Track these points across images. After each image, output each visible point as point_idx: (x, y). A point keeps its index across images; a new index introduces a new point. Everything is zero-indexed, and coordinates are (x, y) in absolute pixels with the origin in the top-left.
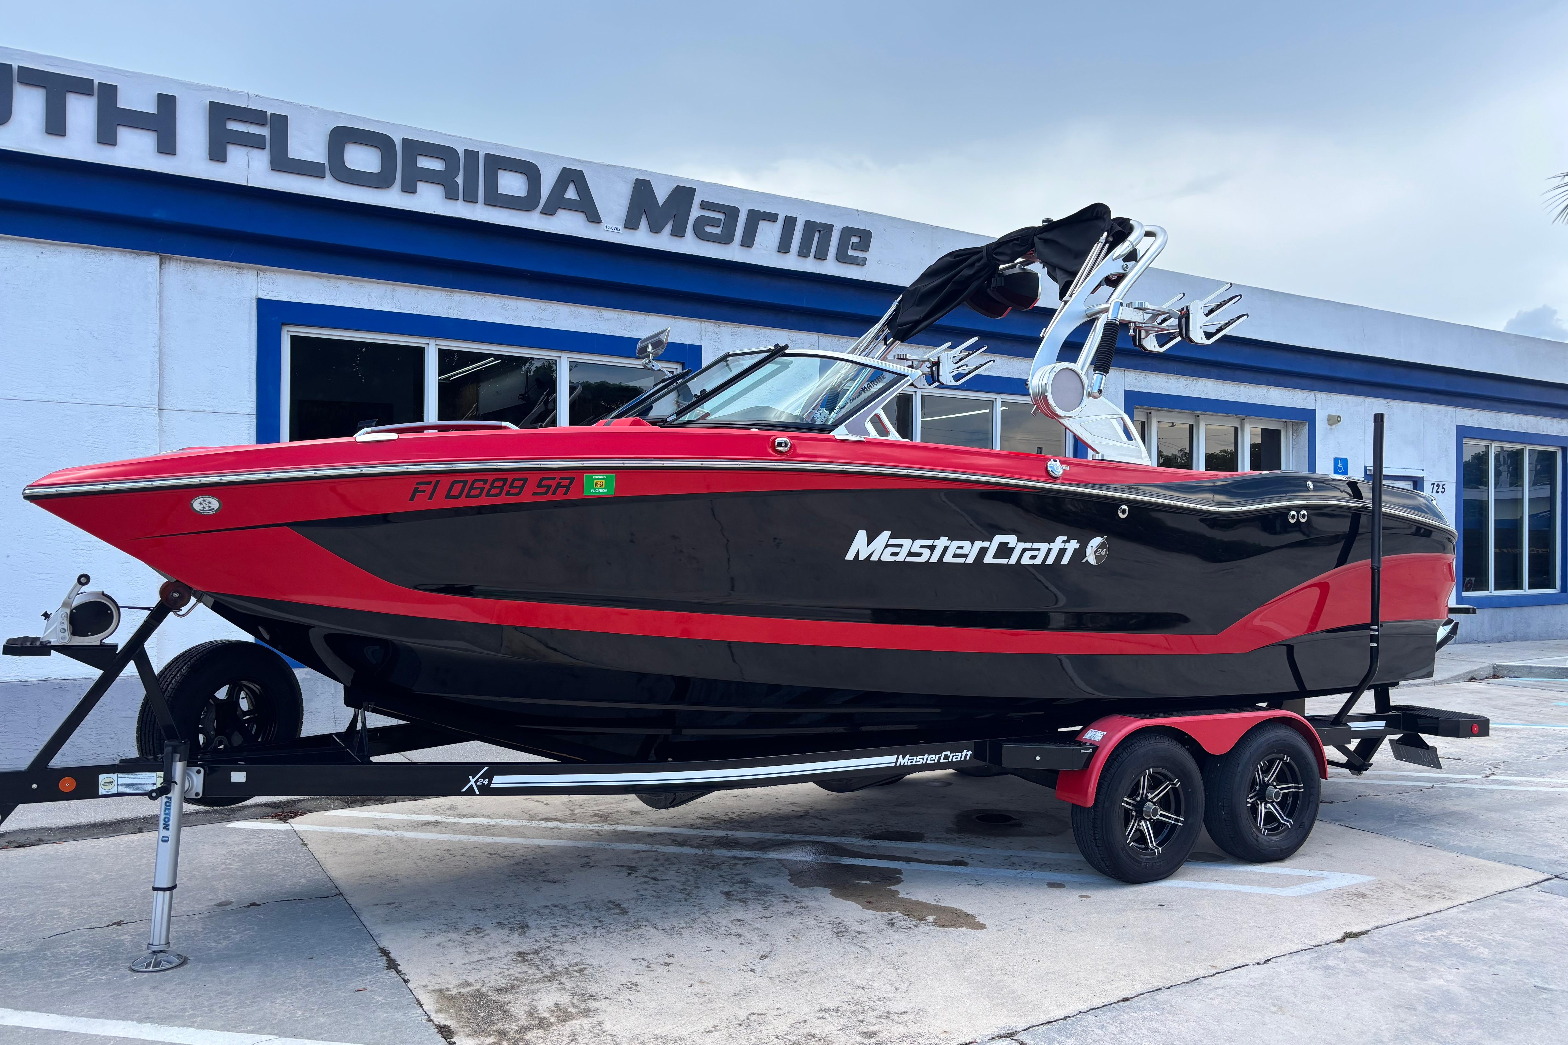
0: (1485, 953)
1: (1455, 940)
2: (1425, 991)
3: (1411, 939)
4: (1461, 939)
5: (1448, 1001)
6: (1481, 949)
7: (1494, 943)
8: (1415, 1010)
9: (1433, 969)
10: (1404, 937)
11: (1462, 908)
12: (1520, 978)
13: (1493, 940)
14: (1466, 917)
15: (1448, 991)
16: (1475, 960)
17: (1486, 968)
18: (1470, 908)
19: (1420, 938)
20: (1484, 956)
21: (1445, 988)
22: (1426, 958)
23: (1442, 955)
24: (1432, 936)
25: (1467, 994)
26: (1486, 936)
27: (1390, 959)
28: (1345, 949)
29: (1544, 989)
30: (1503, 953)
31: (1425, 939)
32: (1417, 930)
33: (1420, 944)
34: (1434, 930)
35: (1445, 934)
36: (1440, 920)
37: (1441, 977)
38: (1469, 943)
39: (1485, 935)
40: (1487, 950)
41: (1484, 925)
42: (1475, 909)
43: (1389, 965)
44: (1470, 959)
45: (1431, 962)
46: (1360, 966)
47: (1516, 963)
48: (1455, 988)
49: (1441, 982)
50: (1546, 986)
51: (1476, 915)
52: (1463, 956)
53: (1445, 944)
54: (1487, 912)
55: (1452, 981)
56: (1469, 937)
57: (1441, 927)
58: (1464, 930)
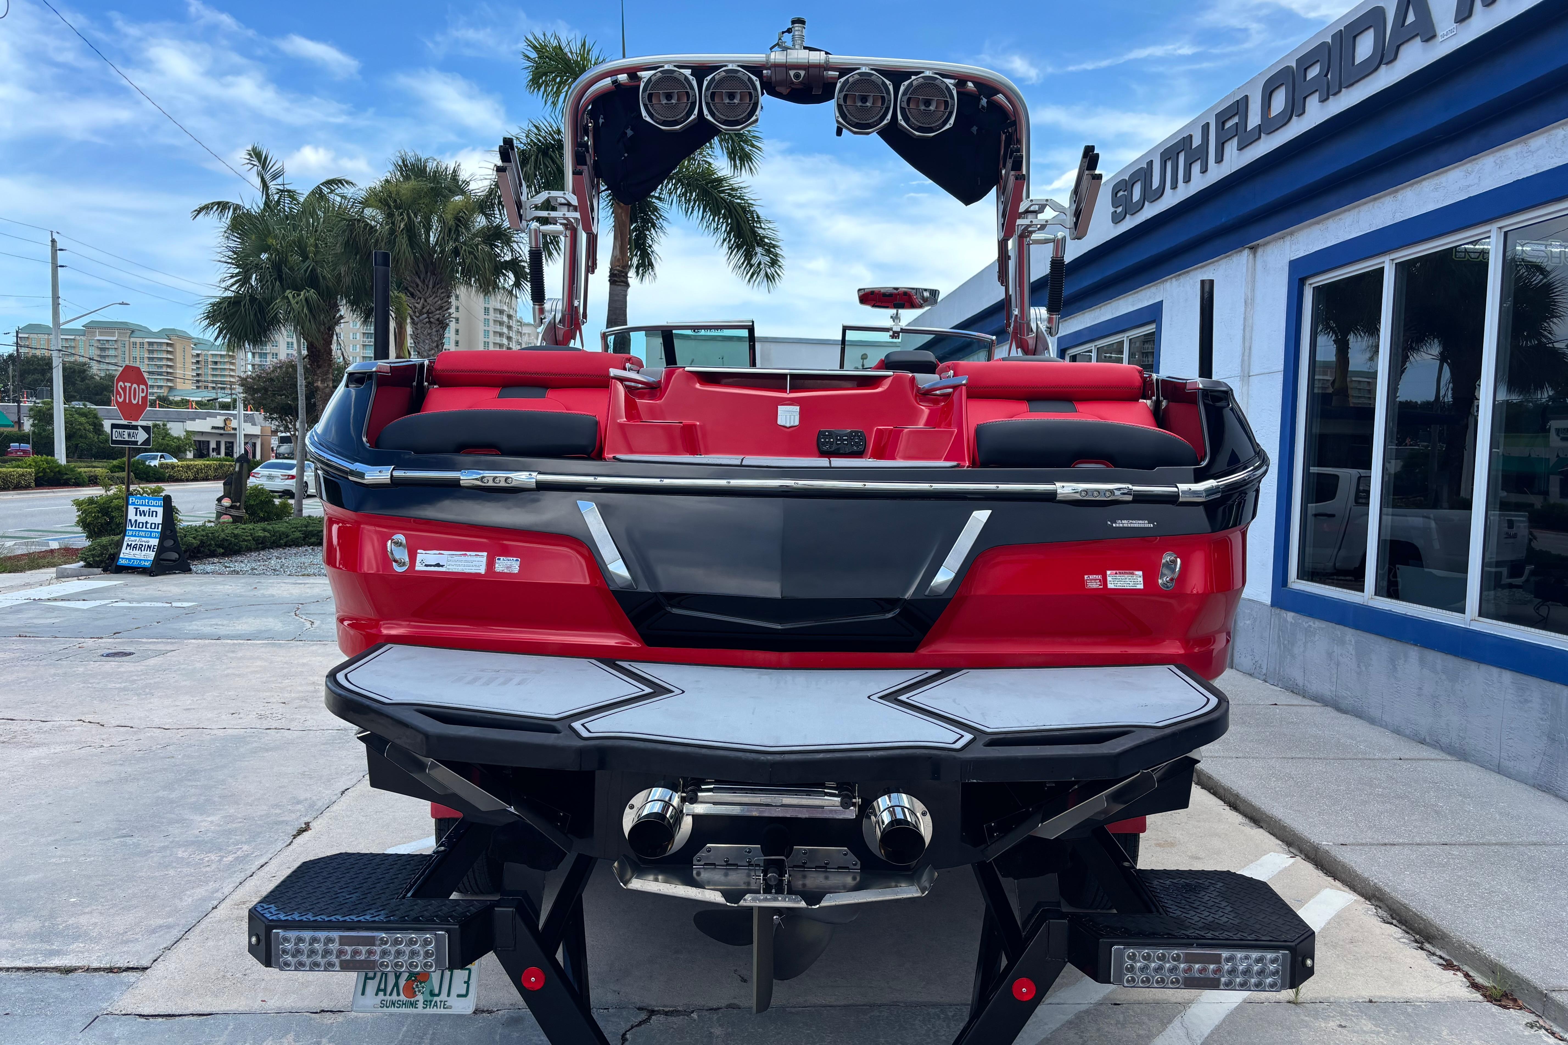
0: (181, 853)
1: (213, 857)
2: (219, 810)
3: (253, 844)
4: (207, 859)
5: (200, 809)
6: (186, 855)
7: (174, 864)
8: (220, 797)
9: (220, 826)
10: (260, 844)
11: (219, 895)
12: (146, 840)
13: (175, 867)
14: (211, 885)
15: (201, 814)
16: (187, 844)
17: (177, 839)
18: (211, 898)
19: (245, 847)
20: (180, 849)
21: (205, 816)
22: (230, 832)
23: (218, 838)
24: (236, 853)
25: (186, 817)
26: (184, 870)
27: (259, 822)
28: (298, 819)
29: (125, 836)
30: (164, 857)
31: (241, 848)
32: (252, 854)
33: (242, 843)
34: (237, 858)
35: (225, 859)
36: (235, 872)
37: (212, 822)
38: (198, 857)
39: (186, 870)
40: (180, 856)
41: (189, 882)
42: (204, 900)
43: (256, 819)
44: (193, 843)
45: (226, 831)
46: (278, 811)
47: (150, 852)
48: (198, 818)
49: (209, 819)
50: (122, 840)
51: (200, 892)
52: (198, 844)
53: (220, 850)
54: (190, 900)
55: (202, 821)
56: (200, 864)
57: (230, 866)
58: (208, 869)
